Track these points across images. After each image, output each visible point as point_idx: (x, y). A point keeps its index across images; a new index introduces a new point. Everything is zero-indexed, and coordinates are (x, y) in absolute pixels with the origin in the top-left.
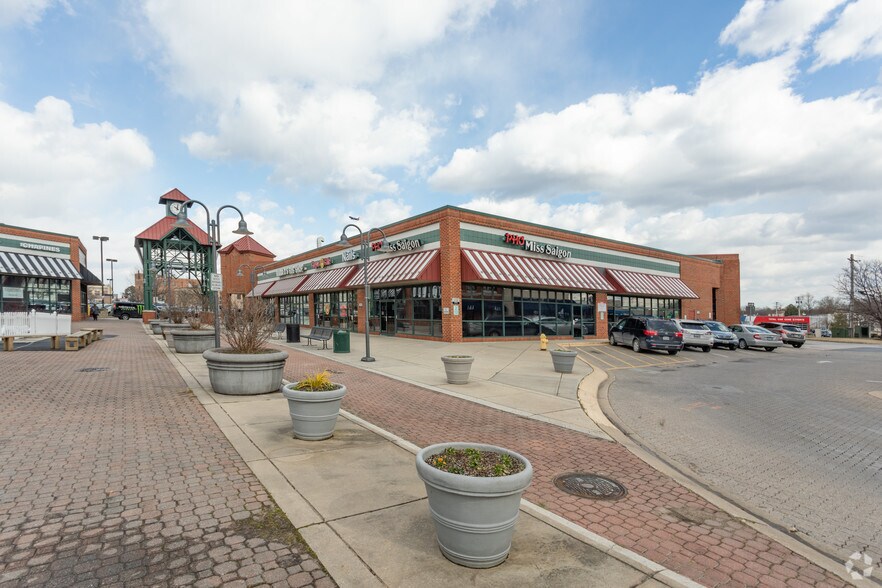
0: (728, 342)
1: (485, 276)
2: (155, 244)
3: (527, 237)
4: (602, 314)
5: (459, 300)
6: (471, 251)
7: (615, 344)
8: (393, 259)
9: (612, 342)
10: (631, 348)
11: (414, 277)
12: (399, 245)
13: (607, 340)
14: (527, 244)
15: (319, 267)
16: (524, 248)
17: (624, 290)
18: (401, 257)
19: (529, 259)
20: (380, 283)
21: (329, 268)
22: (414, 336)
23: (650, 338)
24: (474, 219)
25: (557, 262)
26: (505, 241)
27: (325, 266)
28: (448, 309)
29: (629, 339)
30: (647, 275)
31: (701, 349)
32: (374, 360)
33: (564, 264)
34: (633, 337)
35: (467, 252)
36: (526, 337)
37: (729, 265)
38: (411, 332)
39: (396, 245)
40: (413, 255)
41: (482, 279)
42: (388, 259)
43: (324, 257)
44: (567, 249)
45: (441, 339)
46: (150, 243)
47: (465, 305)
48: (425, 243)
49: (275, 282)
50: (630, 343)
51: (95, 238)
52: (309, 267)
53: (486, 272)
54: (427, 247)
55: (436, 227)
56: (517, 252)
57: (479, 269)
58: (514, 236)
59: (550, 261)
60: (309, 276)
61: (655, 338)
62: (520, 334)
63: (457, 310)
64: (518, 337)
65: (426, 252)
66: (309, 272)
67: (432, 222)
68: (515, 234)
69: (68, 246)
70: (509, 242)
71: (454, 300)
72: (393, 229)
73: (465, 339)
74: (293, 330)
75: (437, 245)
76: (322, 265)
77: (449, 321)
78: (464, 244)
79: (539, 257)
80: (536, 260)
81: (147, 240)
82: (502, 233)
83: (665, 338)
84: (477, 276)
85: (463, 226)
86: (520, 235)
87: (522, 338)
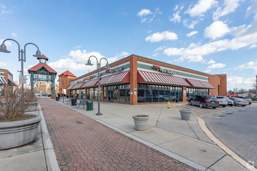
0: (230, 103)
1: (146, 80)
2: (35, 72)
3: (161, 67)
4: (185, 94)
5: (136, 89)
6: (141, 71)
7: (191, 105)
8: (113, 75)
9: (190, 104)
10: (199, 106)
11: (120, 81)
12: (115, 70)
13: (188, 103)
14: (161, 69)
15: (88, 79)
16: (159, 71)
17: (193, 86)
18: (116, 74)
19: (161, 75)
20: (108, 84)
21: (91, 80)
22: (120, 102)
23: (207, 103)
24: (142, 60)
25: (171, 76)
26: (153, 68)
27: (90, 79)
28: (132, 93)
29: (198, 103)
30: (199, 81)
31: (222, 106)
32: (101, 114)
33: (173, 77)
34: (200, 102)
35: (140, 72)
36: (160, 103)
37: (223, 78)
38: (118, 101)
39: (114, 70)
40: (120, 73)
41: (145, 81)
42: (111, 76)
43: (90, 76)
44: (174, 72)
45: (129, 104)
46: (33, 72)
47: (138, 91)
48: (124, 69)
49: (75, 85)
50: (198, 104)
51: (18, 71)
52: (85, 80)
53: (147, 79)
54: (125, 70)
55: (129, 63)
56: (157, 72)
57: (144, 78)
58: (156, 66)
59: (168, 76)
60: (85, 82)
61: (209, 102)
62: (158, 102)
63: (136, 93)
64: (157, 103)
65: (124, 72)
66: (85, 81)
67: (127, 61)
68: (157, 66)
69: (4, 73)
70: (154, 68)
71: (135, 89)
72: (113, 65)
73: (139, 103)
74: (74, 101)
75: (129, 69)
76: (89, 78)
77: (133, 97)
78: (139, 69)
79: (165, 74)
80: (164, 75)
81: (32, 71)
82: (152, 65)
83: (213, 103)
84: (144, 80)
85: (138, 62)
86: (158, 66)
87: (158, 103)
